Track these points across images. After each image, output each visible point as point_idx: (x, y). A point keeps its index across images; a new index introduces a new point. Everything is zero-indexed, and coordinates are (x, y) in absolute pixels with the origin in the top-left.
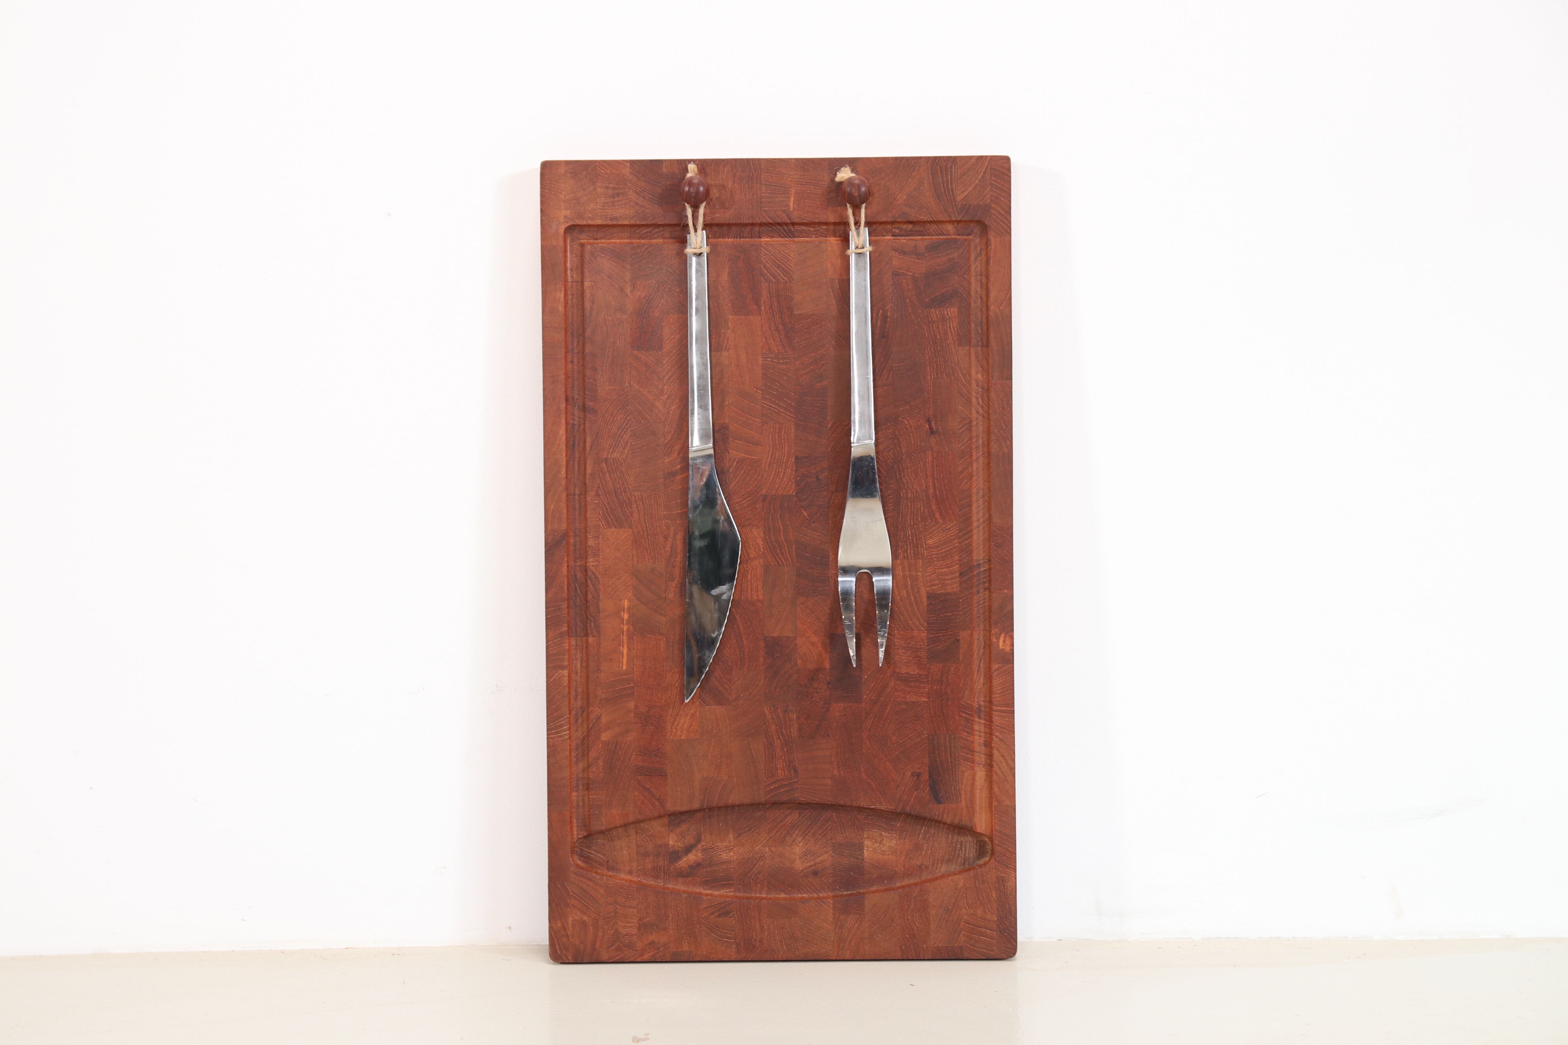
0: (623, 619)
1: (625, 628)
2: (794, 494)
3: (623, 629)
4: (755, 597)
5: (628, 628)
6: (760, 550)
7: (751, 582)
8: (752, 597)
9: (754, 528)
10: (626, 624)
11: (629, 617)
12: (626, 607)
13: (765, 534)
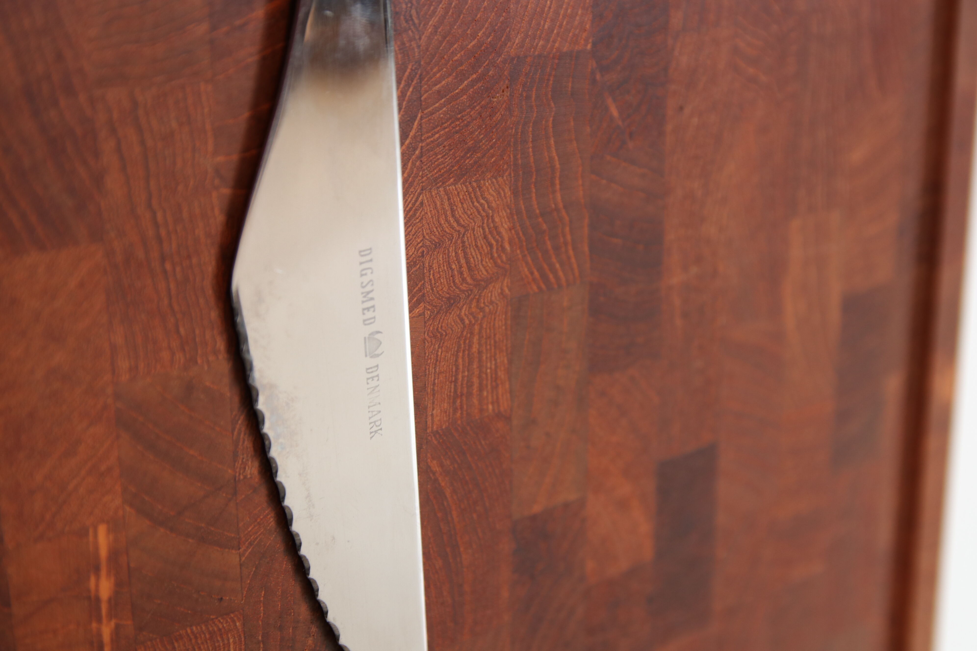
0: (98, 600)
1: (107, 631)
2: (589, 47)
3: (99, 635)
4: (490, 407)
5: (118, 627)
6: (503, 249)
7: (480, 360)
8: (481, 410)
9: (489, 175)
10: (110, 617)
11: (119, 585)
12: (103, 552)
13: (515, 193)
